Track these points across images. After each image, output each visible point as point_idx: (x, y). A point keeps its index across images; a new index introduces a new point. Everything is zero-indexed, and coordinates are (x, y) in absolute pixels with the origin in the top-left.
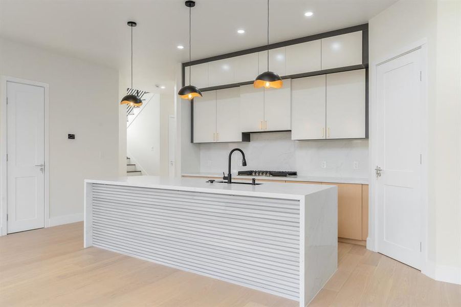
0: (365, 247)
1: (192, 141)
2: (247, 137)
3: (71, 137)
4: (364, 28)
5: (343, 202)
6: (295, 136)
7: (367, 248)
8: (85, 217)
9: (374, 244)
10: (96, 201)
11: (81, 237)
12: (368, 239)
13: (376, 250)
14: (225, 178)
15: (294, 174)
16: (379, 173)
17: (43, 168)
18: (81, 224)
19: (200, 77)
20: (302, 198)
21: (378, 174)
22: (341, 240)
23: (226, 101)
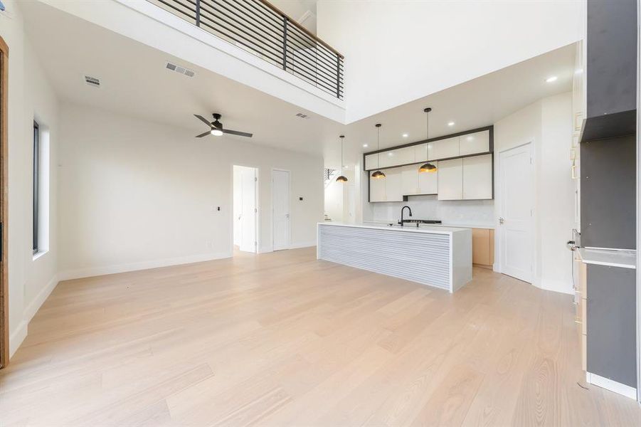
0: (492, 270)
1: (369, 201)
2: (406, 198)
3: (301, 199)
4: (490, 128)
5: (476, 240)
6: (440, 198)
7: (494, 270)
8: (317, 243)
9: (498, 267)
10: (323, 234)
11: (315, 254)
12: (494, 265)
13: (500, 271)
14: (399, 223)
15: (440, 222)
16: (501, 221)
17: (288, 216)
18: (315, 248)
19: (373, 163)
20: (451, 233)
21: (501, 223)
22: (474, 264)
23: (390, 177)
